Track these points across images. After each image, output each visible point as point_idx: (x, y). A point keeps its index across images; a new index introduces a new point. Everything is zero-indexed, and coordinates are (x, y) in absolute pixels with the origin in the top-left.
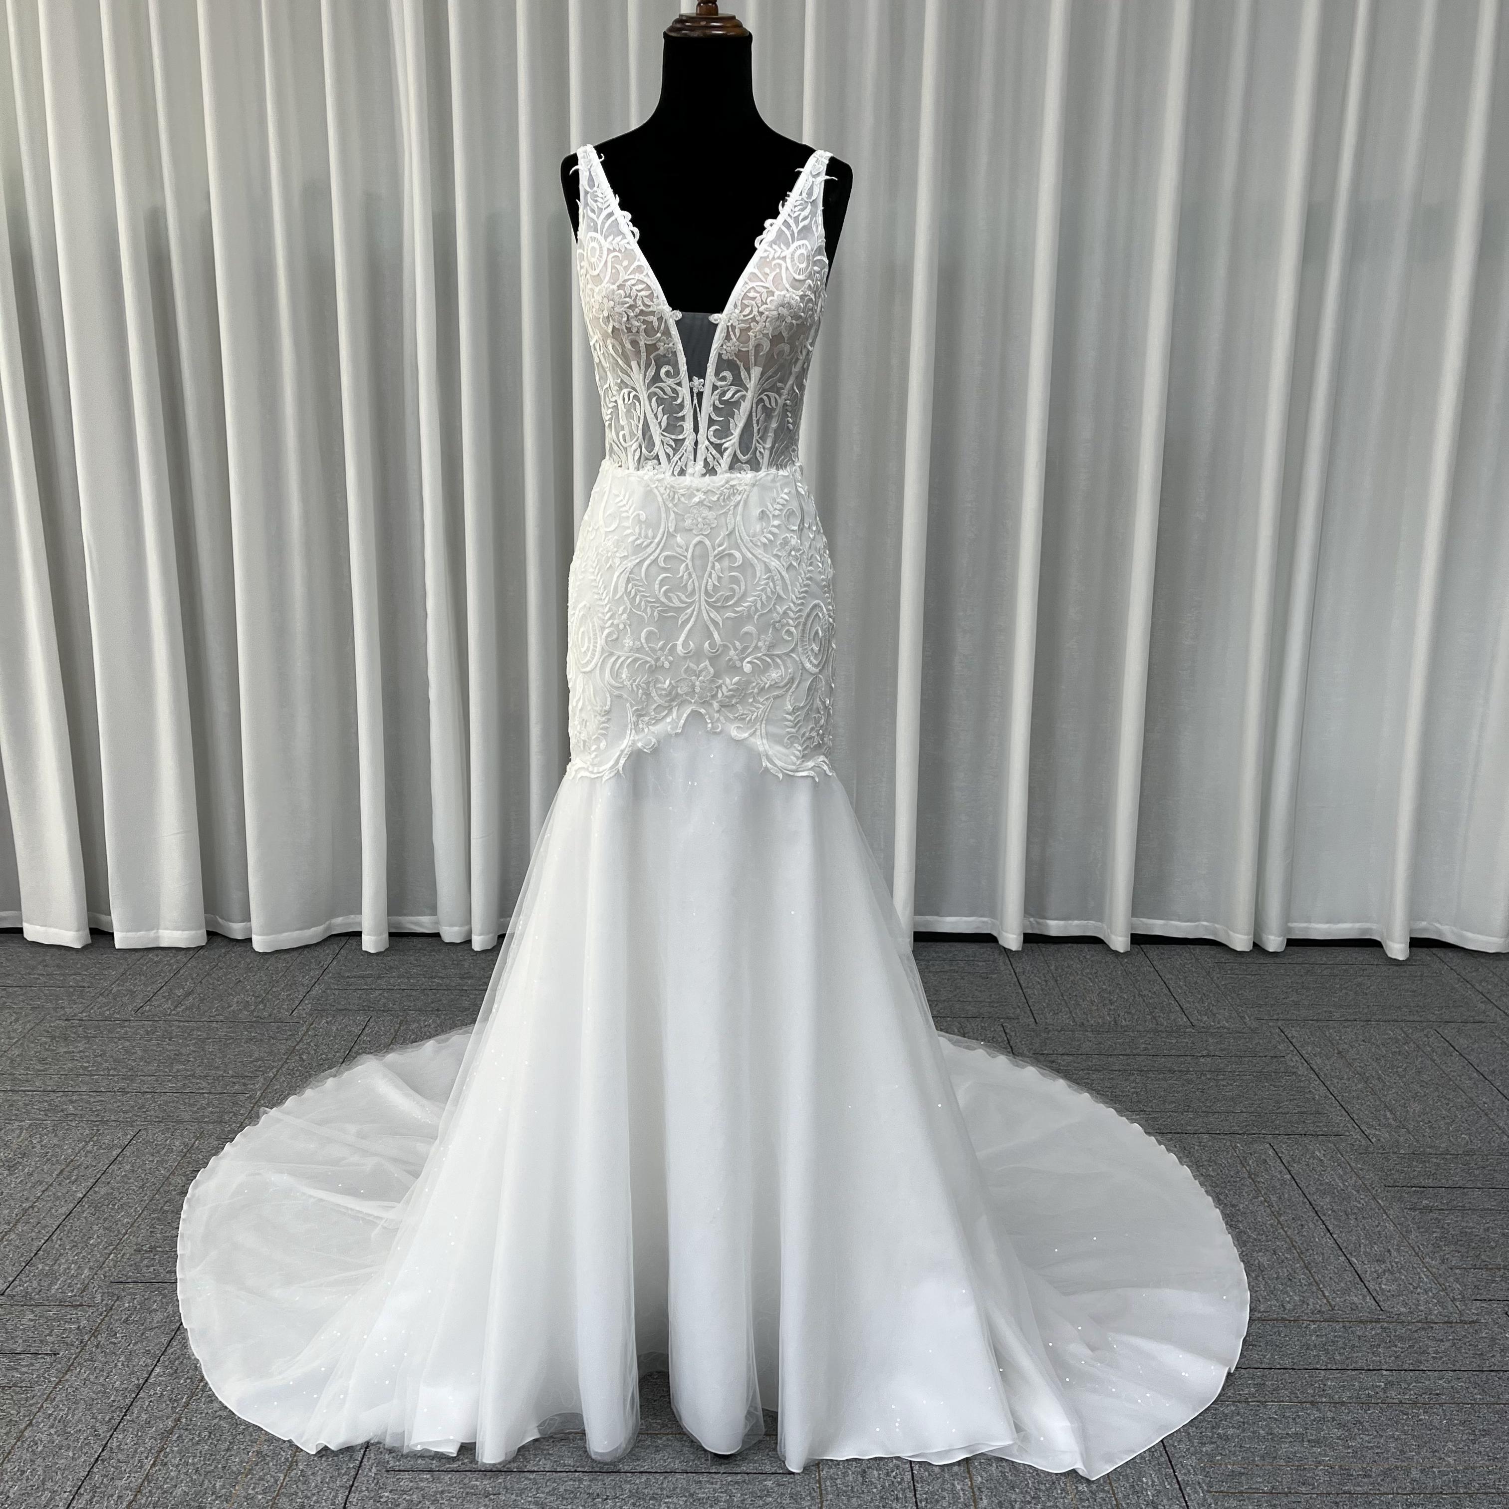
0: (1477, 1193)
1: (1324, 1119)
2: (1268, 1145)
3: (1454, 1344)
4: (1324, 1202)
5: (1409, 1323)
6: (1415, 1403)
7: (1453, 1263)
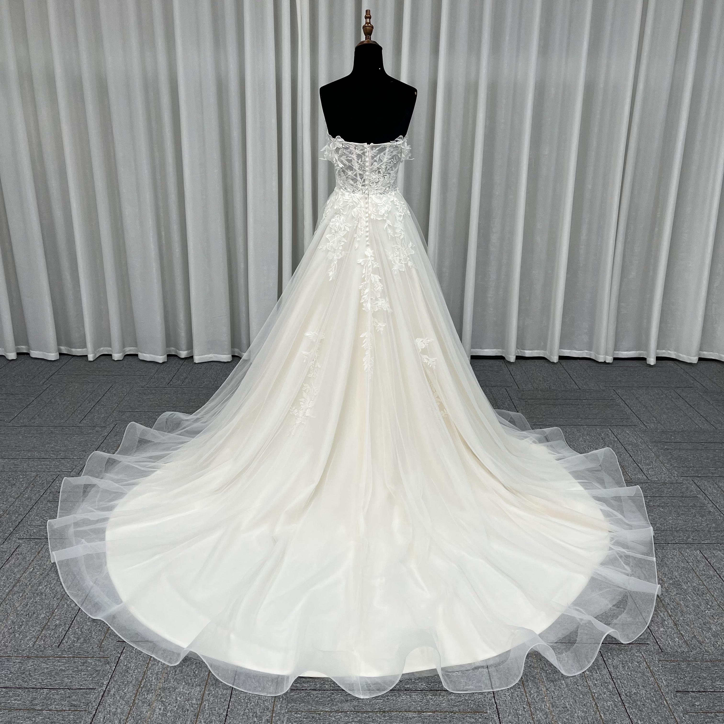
0: (685, 444)
1: (630, 421)
2: (609, 429)
3: (673, 489)
4: (629, 448)
5: (658, 483)
6: (658, 506)
7: (675, 465)
